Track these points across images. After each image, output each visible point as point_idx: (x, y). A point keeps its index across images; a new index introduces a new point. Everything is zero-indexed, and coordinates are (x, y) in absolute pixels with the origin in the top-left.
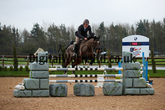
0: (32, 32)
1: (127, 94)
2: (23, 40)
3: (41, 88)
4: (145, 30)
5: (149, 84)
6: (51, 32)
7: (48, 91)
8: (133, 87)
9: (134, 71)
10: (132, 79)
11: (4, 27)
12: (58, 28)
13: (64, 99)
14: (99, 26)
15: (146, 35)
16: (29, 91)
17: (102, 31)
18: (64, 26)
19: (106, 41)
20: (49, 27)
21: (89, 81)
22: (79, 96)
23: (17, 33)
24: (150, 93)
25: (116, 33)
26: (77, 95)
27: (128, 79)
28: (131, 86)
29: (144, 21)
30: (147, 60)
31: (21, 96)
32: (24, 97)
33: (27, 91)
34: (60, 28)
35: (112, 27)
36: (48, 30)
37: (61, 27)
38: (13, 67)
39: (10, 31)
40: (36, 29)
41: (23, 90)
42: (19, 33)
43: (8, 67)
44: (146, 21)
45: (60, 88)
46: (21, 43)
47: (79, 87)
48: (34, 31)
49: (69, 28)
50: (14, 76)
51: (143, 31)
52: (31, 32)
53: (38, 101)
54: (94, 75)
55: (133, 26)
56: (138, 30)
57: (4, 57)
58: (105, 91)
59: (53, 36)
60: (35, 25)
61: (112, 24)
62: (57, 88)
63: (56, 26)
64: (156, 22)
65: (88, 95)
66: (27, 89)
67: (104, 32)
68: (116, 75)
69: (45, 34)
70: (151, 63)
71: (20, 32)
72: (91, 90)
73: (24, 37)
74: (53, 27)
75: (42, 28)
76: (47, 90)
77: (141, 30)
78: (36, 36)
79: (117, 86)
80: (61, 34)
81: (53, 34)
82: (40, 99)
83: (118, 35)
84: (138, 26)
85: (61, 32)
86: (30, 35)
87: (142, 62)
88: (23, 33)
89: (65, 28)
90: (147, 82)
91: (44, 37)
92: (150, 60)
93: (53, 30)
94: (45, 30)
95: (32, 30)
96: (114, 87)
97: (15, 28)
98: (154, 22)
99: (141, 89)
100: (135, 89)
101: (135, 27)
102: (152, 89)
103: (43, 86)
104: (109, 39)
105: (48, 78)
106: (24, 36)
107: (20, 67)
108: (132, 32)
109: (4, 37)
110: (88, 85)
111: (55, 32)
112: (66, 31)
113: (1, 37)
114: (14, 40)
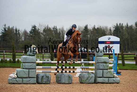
0: (31, 32)
1: (98, 83)
2: (23, 39)
3: (29, 77)
4: (120, 32)
5: (115, 75)
6: (45, 32)
7: (36, 79)
8: (103, 77)
9: (104, 64)
10: (102, 71)
11: (8, 28)
12: (51, 29)
13: (47, 85)
14: (84, 28)
15: (121, 36)
16: (20, 79)
17: (86, 32)
18: (56, 28)
19: (89, 40)
20: (44, 28)
21: (68, 71)
22: (60, 83)
23: (19, 33)
24: (117, 82)
25: (98, 34)
26: (58, 82)
27: (99, 70)
28: (101, 76)
29: (120, 24)
30: (118, 56)
31: (14, 83)
32: (17, 84)
33: (19, 79)
34: (53, 29)
35: (94, 29)
36: (43, 31)
37: (54, 28)
38: (12, 60)
39: (13, 31)
40: (33, 30)
41: (15, 78)
44: (121, 24)
45: (45, 77)
46: (22, 41)
47: (60, 76)
48: (32, 31)
49: (60, 29)
52: (30, 32)
54: (72, 67)
55: (111, 28)
56: (115, 32)
57: (5, 52)
58: (80, 80)
59: (47, 36)
60: (33, 26)
61: (94, 26)
62: (43, 77)
63: (49, 28)
64: (129, 26)
65: (67, 83)
66: (18, 77)
67: (87, 32)
68: (90, 67)
69: (41, 34)
70: (121, 58)
71: (21, 32)
72: (69, 79)
73: (24, 36)
74: (48, 28)
75: (38, 29)
76: (34, 79)
77: (117, 31)
78: (34, 35)
79: (90, 76)
81: (47, 34)
84: (114, 29)
85: (53, 32)
86: (29, 35)
87: (113, 57)
88: (24, 33)
89: (56, 30)
90: (114, 73)
91: (40, 36)
92: (120, 56)
93: (47, 30)
94: (41, 31)
96: (88, 76)
97: (17, 29)
98: (127, 25)
99: (109, 79)
100: (104, 78)
101: (113, 29)
102: (118, 79)
103: (31, 75)
104: (92, 38)
107: (18, 60)
108: (110, 33)
109: (8, 36)
110: (67, 75)
111: (49, 32)
112: (58, 32)
113: (6, 36)
114: (16, 38)
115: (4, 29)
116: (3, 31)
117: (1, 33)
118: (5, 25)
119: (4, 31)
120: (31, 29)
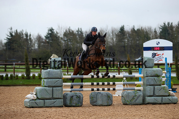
0: (47, 37)
1: (148, 103)
2: (36, 46)
3: (54, 98)
4: (169, 34)
5: (171, 92)
6: (66, 37)
7: (62, 100)
8: (154, 95)
9: (156, 78)
10: (153, 87)
11: (16, 32)
12: (74, 32)
13: (79, 108)
14: (119, 30)
15: (170, 39)
16: (41, 101)
17: (122, 35)
18: (81, 30)
19: (127, 45)
20: (65, 31)
21: (106, 89)
22: (96, 105)
23: (30, 39)
24: (173, 102)
25: (138, 38)
26: (93, 104)
27: (149, 87)
28: (152, 94)
29: (168, 23)
30: (171, 66)
31: (33, 106)
32: (36, 107)
33: (39, 101)
34: (77, 33)
35: (133, 30)
36: (63, 35)
37: (78, 31)
38: (25, 75)
39: (22, 36)
40: (50, 34)
41: (34, 100)
42: (32, 38)
43: (20, 75)
44: (170, 24)
45: (74, 97)
46: (34, 49)
47: (95, 96)
48: (49, 36)
49: (86, 32)
50: (25, 84)
51: (167, 34)
52: (45, 37)
53: (51, 111)
54: (111, 83)
55: (156, 29)
56: (162, 34)
57: (15, 64)
58: (124, 100)
59: (69, 41)
60: (49, 29)
61: (133, 27)
62: (72, 97)
63: (72, 31)
65: (106, 104)
66: (39, 98)
67: (124, 36)
68: (136, 83)
69: (60, 39)
70: (175, 70)
72: (109, 100)
73: (38, 43)
74: (70, 32)
75: (57, 32)
76: (60, 100)
77: (165, 34)
78: (51, 41)
79: (137, 95)
80: (78, 40)
81: (69, 39)
82: (54, 109)
83: (140, 40)
84: (161, 30)
85: (77, 37)
86: (44, 41)
87: (164, 69)
88: (37, 38)
89: (82, 33)
90: (170, 90)
91: (59, 42)
92: (174, 66)
93: (69, 34)
94: (61, 35)
95: (47, 35)
96: (134, 95)
97: (27, 33)
99: (163, 98)
100: (156, 97)
101: (159, 31)
102: (176, 97)
103: (56, 95)
104: (130, 44)
105: (61, 86)
106: (37, 41)
107: (33, 75)
108: (155, 36)
109: (15, 43)
110: (105, 94)
111: (71, 37)
112: (83, 35)
113: (13, 43)
114: (26, 46)
115: (10, 33)
116: (8, 36)
117: (6, 39)
118: (11, 29)
119: (10, 36)
120: (47, 33)
